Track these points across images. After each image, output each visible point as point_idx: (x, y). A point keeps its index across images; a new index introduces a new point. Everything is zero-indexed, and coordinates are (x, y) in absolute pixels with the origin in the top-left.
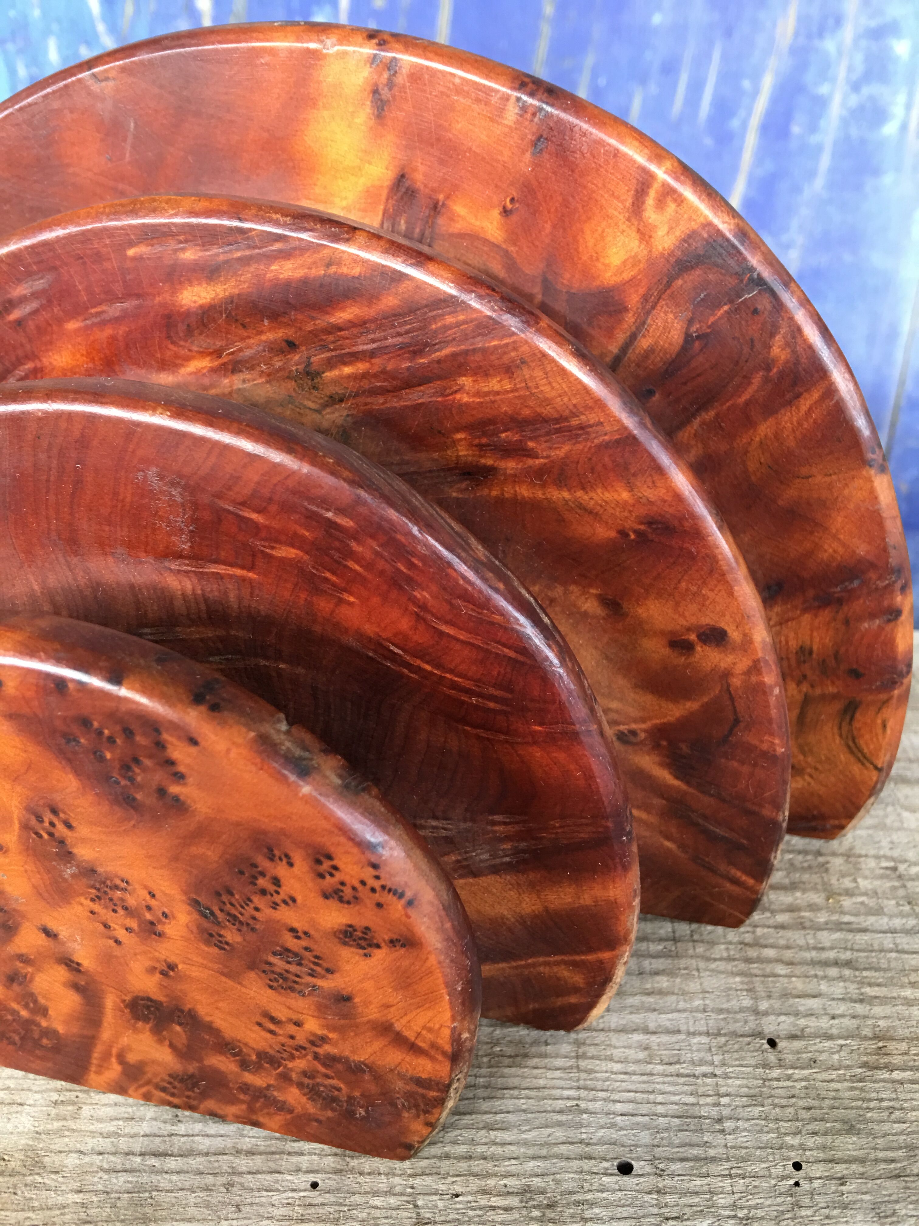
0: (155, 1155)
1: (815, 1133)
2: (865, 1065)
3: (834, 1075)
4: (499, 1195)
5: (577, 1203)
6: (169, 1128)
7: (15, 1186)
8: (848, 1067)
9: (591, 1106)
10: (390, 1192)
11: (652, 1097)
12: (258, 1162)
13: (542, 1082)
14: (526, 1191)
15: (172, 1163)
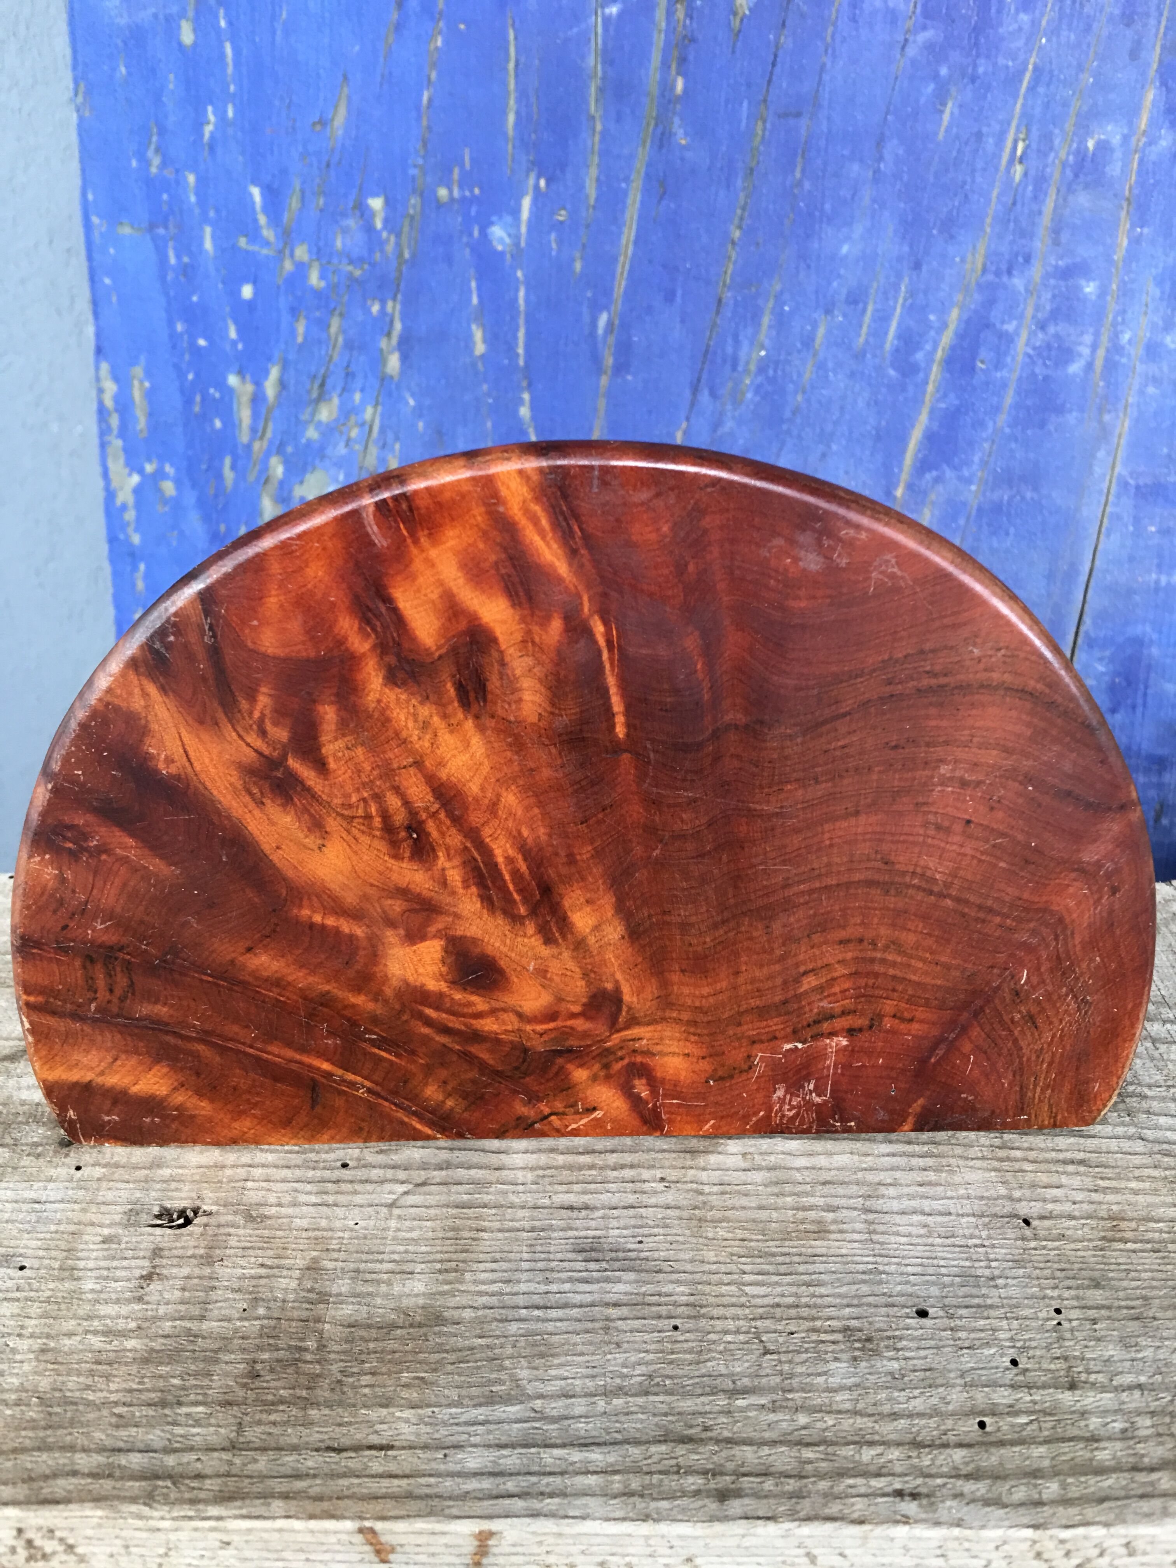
0: (538, 1308)
1: (1069, 1288)
2: (1104, 1238)
3: (1079, 1246)
4: (826, 1332)
5: (889, 1338)
6: (543, 1288)
7: (425, 1335)
8: (1090, 1240)
9: (887, 1268)
10: (738, 1332)
11: (935, 1262)
12: (624, 1311)
13: (844, 1251)
14: (846, 1329)
15: (553, 1314)
